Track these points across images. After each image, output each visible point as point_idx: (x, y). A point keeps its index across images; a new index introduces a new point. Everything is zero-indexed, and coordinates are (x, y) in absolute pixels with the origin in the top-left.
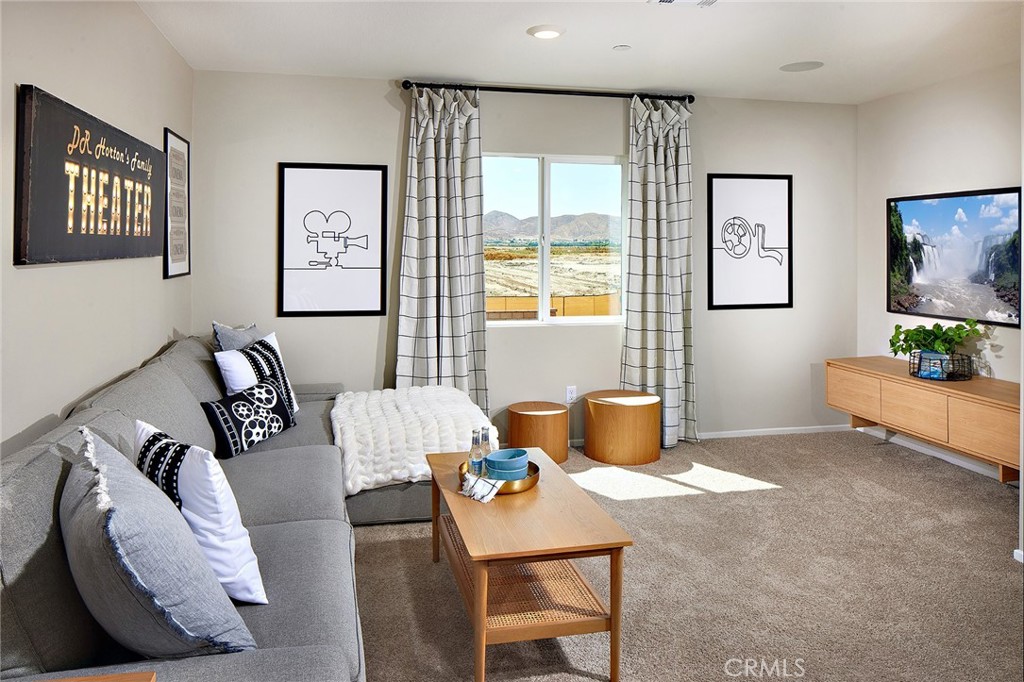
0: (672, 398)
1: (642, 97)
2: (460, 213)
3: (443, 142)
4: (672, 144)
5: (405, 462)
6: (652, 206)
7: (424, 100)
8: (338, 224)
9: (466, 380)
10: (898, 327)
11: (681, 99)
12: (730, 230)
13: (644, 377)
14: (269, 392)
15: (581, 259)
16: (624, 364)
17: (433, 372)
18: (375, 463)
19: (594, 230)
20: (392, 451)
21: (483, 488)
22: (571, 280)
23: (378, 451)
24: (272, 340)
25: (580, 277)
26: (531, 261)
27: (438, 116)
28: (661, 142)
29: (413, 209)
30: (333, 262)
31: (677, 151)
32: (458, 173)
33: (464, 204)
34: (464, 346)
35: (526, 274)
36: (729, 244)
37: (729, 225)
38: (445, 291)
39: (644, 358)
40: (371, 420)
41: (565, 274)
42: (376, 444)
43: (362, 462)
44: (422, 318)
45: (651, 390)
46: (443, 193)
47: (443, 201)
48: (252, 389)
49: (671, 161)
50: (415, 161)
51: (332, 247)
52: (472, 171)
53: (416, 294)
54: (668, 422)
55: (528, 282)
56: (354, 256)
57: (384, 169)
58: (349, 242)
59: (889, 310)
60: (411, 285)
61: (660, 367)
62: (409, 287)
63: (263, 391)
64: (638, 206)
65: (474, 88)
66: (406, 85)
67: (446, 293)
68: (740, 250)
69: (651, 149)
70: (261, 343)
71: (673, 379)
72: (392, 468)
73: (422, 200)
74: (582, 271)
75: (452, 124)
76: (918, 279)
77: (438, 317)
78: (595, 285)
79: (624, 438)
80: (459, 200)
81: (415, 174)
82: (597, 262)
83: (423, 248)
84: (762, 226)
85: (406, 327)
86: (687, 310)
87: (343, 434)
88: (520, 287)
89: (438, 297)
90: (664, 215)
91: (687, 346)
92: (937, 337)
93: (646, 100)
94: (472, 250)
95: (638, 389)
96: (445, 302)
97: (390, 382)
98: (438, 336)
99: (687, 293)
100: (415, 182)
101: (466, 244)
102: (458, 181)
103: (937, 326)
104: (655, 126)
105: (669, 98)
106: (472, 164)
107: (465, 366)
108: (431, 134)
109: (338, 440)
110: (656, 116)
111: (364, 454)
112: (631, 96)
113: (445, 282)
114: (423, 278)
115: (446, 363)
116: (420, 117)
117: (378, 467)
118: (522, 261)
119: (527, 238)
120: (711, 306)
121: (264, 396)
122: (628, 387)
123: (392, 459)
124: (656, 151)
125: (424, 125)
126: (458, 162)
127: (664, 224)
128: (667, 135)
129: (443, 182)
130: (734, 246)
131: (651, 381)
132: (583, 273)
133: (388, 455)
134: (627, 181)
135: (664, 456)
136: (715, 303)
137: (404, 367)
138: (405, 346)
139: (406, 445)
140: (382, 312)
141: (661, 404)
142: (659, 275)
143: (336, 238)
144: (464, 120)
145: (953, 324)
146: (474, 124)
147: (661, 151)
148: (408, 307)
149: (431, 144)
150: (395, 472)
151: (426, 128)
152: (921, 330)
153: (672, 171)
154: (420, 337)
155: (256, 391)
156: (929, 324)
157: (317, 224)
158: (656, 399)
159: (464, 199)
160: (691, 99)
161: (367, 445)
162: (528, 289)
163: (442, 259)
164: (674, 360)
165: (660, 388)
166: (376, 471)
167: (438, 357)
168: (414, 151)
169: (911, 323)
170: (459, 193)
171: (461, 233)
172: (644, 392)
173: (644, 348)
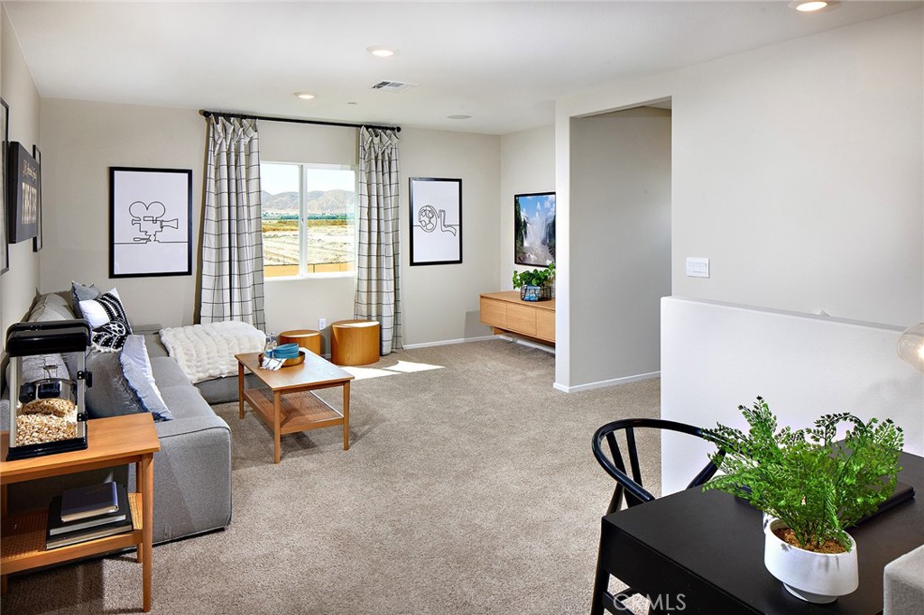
0: (388, 323)
1: (367, 127)
2: (245, 203)
3: (233, 155)
4: (387, 158)
5: (217, 365)
6: (374, 199)
7: (219, 127)
8: (156, 211)
9: (251, 317)
10: (516, 272)
11: (393, 129)
12: (424, 214)
13: (369, 310)
14: (120, 326)
15: (329, 231)
16: (357, 303)
17: (227, 312)
18: (197, 367)
19: (340, 205)
20: (209, 358)
21: (274, 364)
22: (321, 250)
23: (199, 359)
24: (114, 293)
25: (328, 247)
26: (283, 233)
27: (230, 137)
28: (380, 157)
29: (212, 200)
30: (152, 238)
31: (390, 163)
32: (244, 176)
33: (248, 197)
34: (249, 295)
35: (278, 245)
36: (424, 223)
37: (422, 211)
38: (235, 257)
39: (369, 298)
40: (192, 341)
41: (314, 245)
42: (197, 355)
43: (189, 367)
44: (219, 276)
45: (374, 318)
46: (233, 189)
47: (233, 195)
48: (108, 324)
49: (386, 170)
50: (213, 168)
51: (152, 228)
52: (254, 174)
53: (213, 259)
54: (384, 338)
55: (281, 252)
56: (167, 233)
57: (190, 172)
58: (164, 224)
59: (516, 263)
60: (211, 254)
61: (379, 304)
62: (210, 255)
63: (116, 325)
64: (366, 199)
65: (255, 118)
66: (206, 114)
67: (236, 259)
68: (430, 226)
69: (373, 161)
70: (107, 295)
71: (388, 311)
72: (209, 369)
73: (218, 194)
74: (329, 242)
75: (239, 142)
76: (526, 244)
77: (230, 275)
78: (342, 254)
79: (356, 349)
80: (245, 195)
81: (213, 176)
82: (343, 233)
83: (219, 228)
84: (444, 211)
85: (207, 282)
86: (395, 266)
87: (174, 350)
88: (274, 257)
89: (230, 261)
90: (382, 205)
91: (396, 289)
92: (534, 277)
93: (370, 129)
94: (253, 229)
95: (366, 318)
96: (235, 264)
97: (197, 320)
98: (231, 288)
99: (395, 255)
100: (213, 182)
101: (249, 225)
102: (244, 181)
103: (536, 271)
104: (376, 147)
105: (385, 128)
106: (254, 170)
107: (250, 307)
108: (224, 149)
109: (171, 354)
110: (377, 140)
111: (190, 361)
112: (361, 126)
113: (235, 251)
114: (219, 249)
115: (236, 306)
116: (216, 137)
117: (200, 369)
118: (275, 233)
119: (279, 212)
120: (412, 264)
121: (117, 329)
122: (359, 318)
123: (209, 364)
124: (376, 163)
125: (219, 142)
126: (243, 168)
127: (382, 210)
128: (384, 152)
129: (233, 182)
130: (426, 225)
131: (374, 313)
132: (331, 243)
133: (206, 361)
134: (358, 182)
135: (382, 359)
136: (415, 261)
137: (206, 310)
138: (207, 296)
139: (217, 354)
140: (189, 273)
141: (380, 327)
142: (379, 244)
143: (155, 221)
144: (247, 140)
145: (543, 269)
146: (255, 142)
147: (380, 162)
148: (209, 269)
149: (224, 156)
150: (211, 371)
151: (221, 145)
152: (528, 273)
153: (387, 176)
154: (218, 289)
155: (111, 326)
156: (531, 270)
157: (139, 211)
158: (378, 323)
159: (248, 194)
160: (399, 129)
161: (192, 355)
162: (281, 259)
163: (233, 235)
164: (388, 298)
165: (379, 316)
166: (198, 372)
167: (231, 302)
168: (212, 161)
169: (522, 269)
170: (244, 190)
171: (246, 217)
172: (369, 319)
173: (369, 292)
